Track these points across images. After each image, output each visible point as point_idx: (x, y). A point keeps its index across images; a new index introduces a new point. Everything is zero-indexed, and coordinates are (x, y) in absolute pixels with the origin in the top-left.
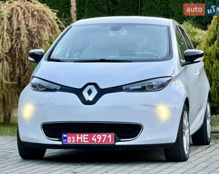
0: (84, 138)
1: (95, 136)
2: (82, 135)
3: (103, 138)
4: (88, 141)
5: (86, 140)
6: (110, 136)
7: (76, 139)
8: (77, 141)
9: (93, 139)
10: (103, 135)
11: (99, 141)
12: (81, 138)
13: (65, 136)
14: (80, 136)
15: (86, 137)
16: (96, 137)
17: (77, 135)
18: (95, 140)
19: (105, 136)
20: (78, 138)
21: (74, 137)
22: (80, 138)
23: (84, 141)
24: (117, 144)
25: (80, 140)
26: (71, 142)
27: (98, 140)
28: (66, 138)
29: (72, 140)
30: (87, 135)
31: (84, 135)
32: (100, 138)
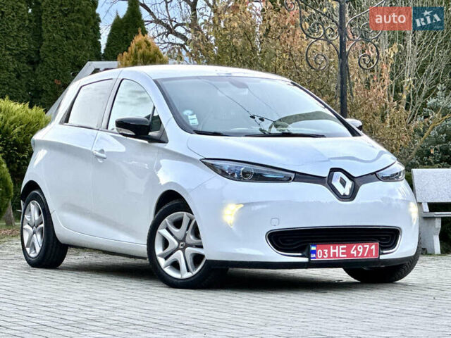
0: (341, 251)
1: (355, 247)
2: (337, 247)
4: (345, 256)
5: (343, 253)
6: (373, 247)
7: (329, 252)
8: (332, 256)
9: (352, 252)
10: (365, 246)
11: (359, 255)
12: (337, 251)
13: (313, 248)
14: (334, 248)
15: (343, 249)
16: (356, 249)
17: (332, 247)
18: (355, 253)
19: (368, 246)
20: (332, 251)
21: (326, 251)
22: (334, 251)
23: (341, 256)
24: (382, 257)
25: (334, 253)
26: (323, 257)
27: (358, 252)
28: (314, 252)
29: (324, 254)
30: (345, 247)
31: (341, 247)
32: (361, 250)
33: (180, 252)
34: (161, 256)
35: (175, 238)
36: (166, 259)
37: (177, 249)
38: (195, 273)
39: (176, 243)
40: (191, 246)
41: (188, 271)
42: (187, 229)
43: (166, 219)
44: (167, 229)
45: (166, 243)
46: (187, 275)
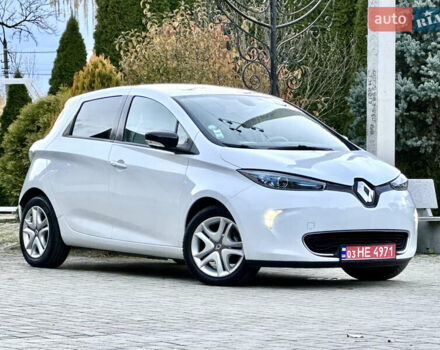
0: (366, 252)
1: (377, 248)
2: (363, 248)
3: (385, 250)
4: (369, 256)
5: (367, 254)
6: (391, 248)
7: (356, 254)
8: (358, 256)
9: (375, 253)
10: (385, 247)
11: (380, 256)
12: (363, 252)
13: (344, 249)
14: (361, 250)
15: (367, 250)
16: (378, 250)
17: (358, 249)
18: (377, 253)
19: (387, 248)
20: (359, 252)
21: (354, 252)
22: (361, 252)
23: (366, 256)
24: (398, 257)
25: (361, 254)
26: (351, 258)
28: (345, 253)
29: (352, 254)
30: (369, 248)
31: (367, 248)
32: (382, 251)
33: (216, 253)
34: (197, 256)
35: (211, 240)
36: (202, 259)
37: (213, 250)
38: (231, 271)
39: (213, 245)
40: (227, 247)
41: (224, 269)
42: (224, 232)
43: (203, 224)
44: (203, 232)
45: (202, 245)
46: (224, 274)
